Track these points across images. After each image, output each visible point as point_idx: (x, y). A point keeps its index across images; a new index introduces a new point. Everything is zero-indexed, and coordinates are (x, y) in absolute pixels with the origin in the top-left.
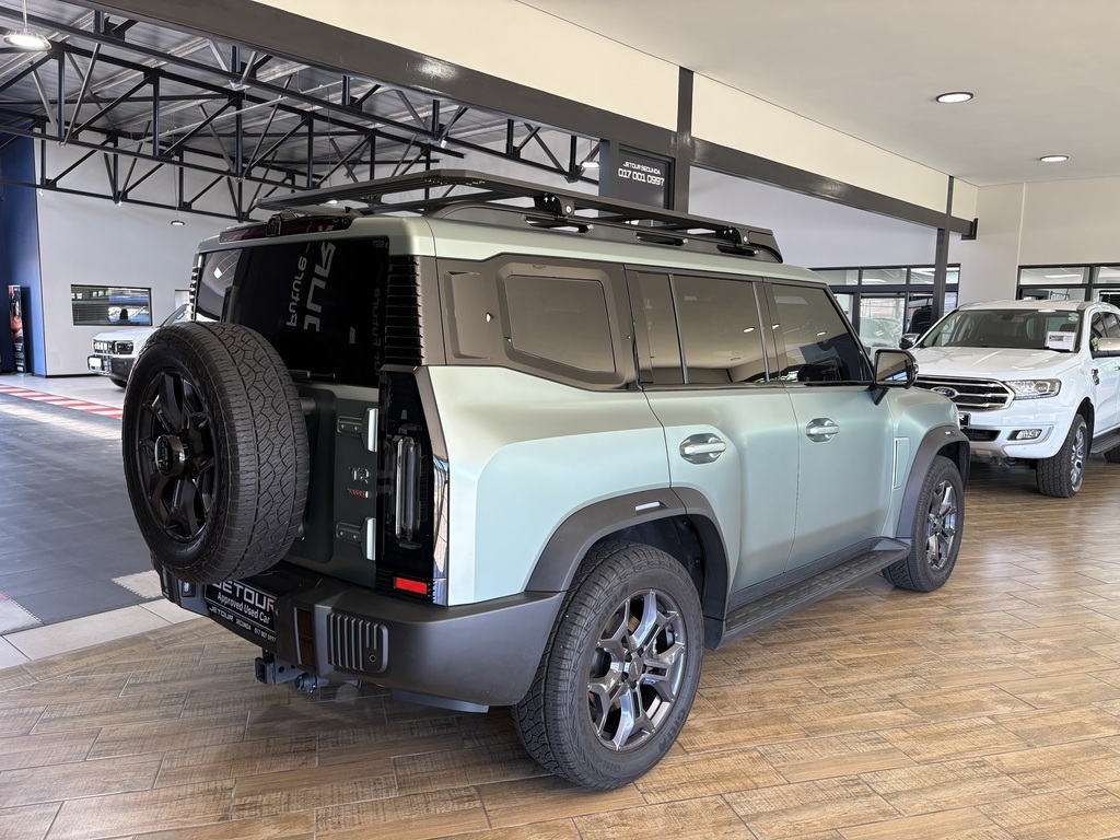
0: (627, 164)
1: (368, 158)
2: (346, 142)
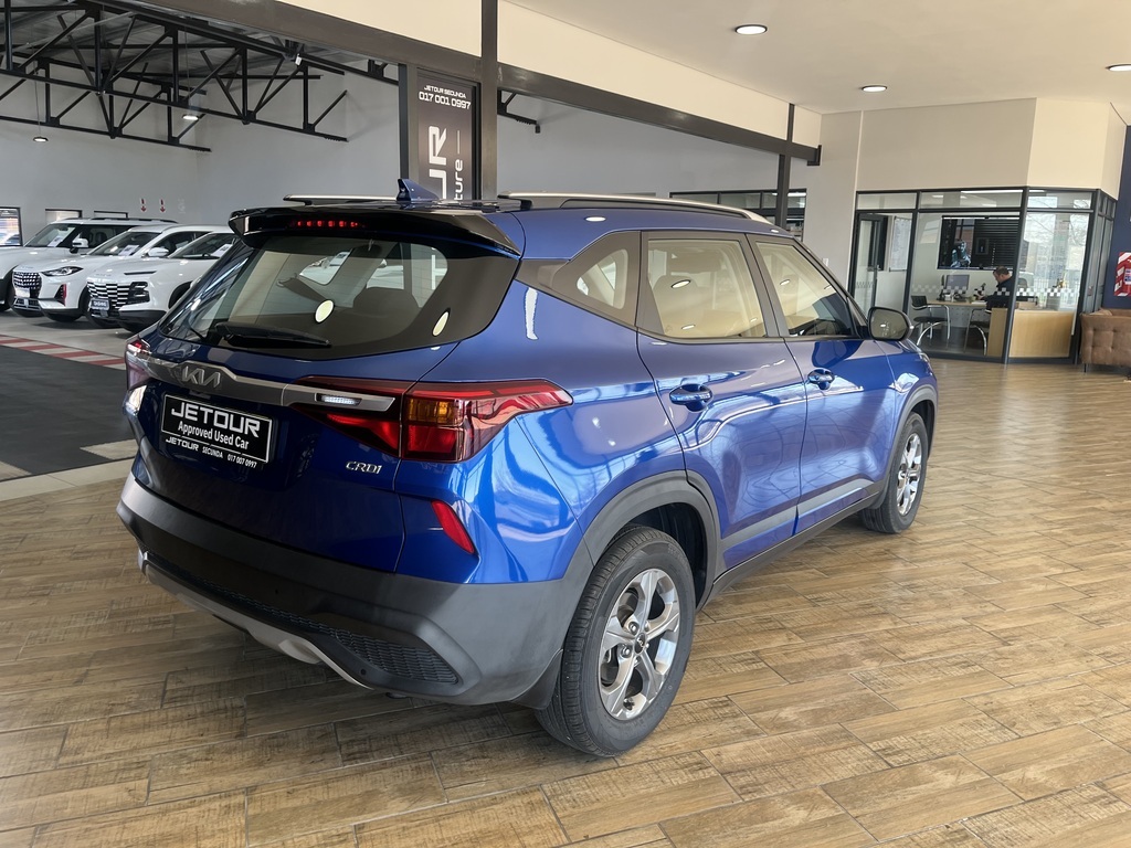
0: (428, 88)
1: (240, 73)
2: (220, 54)
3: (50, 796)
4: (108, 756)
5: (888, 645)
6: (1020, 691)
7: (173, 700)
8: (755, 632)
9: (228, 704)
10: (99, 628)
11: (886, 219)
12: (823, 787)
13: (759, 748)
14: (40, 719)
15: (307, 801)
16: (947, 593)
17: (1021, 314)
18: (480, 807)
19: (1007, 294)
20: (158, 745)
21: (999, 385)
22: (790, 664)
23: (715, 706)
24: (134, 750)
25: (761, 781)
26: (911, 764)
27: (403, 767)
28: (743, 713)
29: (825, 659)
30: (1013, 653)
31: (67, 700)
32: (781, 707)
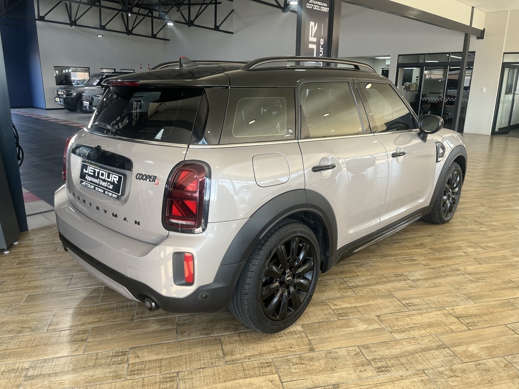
0: (311, 1)
4: (249, 358)
20: (271, 352)
27: (414, 380)
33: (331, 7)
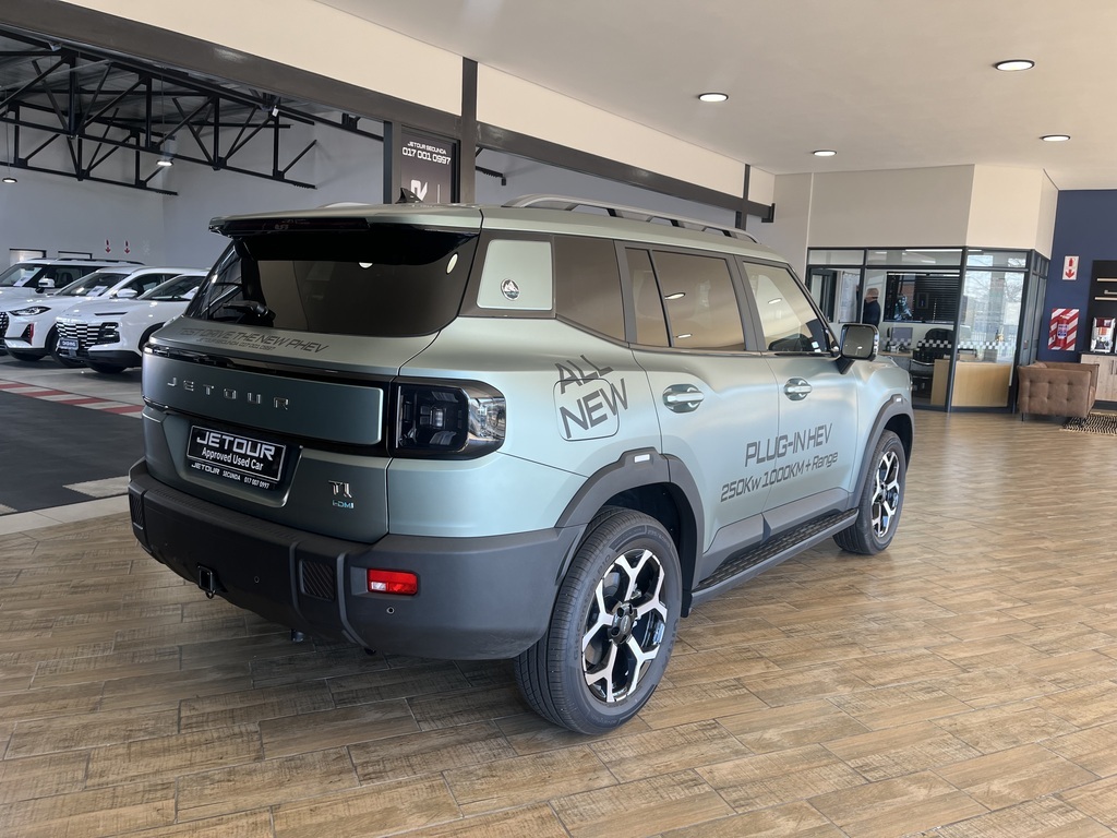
0: (411, 144)
2: (191, 102)
3: (82, 816)
4: (133, 779)
5: (859, 672)
6: (981, 714)
7: (189, 726)
8: (735, 661)
9: (243, 729)
10: (106, 659)
11: (835, 274)
12: (809, 801)
13: (749, 765)
14: (61, 745)
15: (330, 818)
16: (909, 625)
17: (961, 366)
18: (494, 822)
19: (949, 346)
20: (180, 768)
21: (943, 432)
22: (771, 690)
23: (704, 729)
24: (157, 772)
25: (752, 795)
26: (886, 779)
27: (418, 786)
28: (730, 734)
29: (801, 685)
30: (972, 679)
31: (85, 727)
32: (765, 728)
33: (455, 153)
